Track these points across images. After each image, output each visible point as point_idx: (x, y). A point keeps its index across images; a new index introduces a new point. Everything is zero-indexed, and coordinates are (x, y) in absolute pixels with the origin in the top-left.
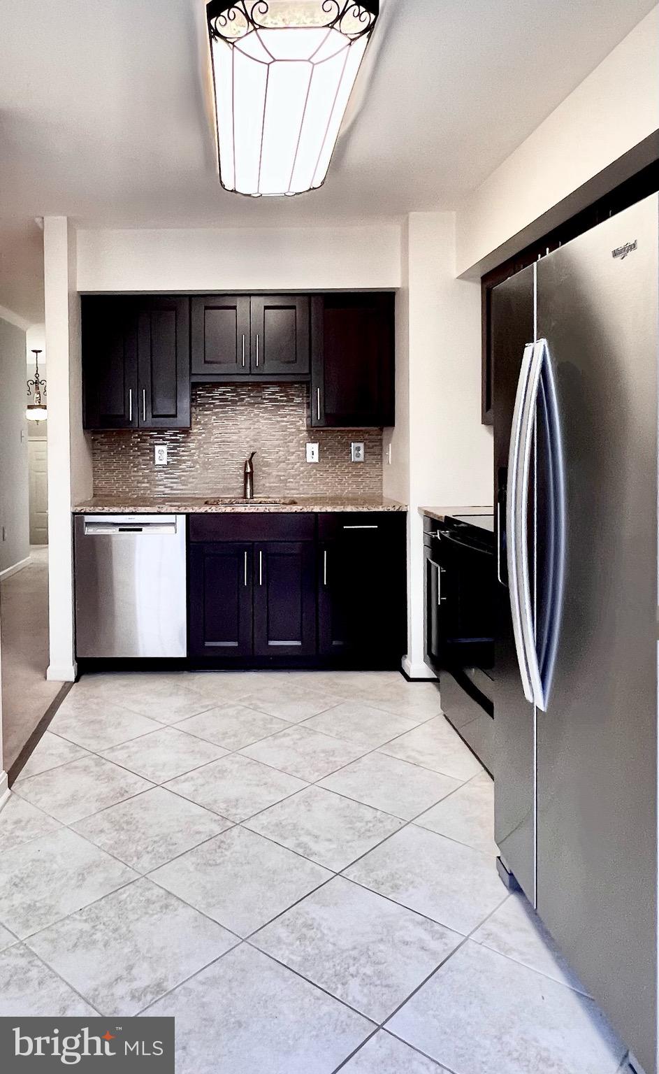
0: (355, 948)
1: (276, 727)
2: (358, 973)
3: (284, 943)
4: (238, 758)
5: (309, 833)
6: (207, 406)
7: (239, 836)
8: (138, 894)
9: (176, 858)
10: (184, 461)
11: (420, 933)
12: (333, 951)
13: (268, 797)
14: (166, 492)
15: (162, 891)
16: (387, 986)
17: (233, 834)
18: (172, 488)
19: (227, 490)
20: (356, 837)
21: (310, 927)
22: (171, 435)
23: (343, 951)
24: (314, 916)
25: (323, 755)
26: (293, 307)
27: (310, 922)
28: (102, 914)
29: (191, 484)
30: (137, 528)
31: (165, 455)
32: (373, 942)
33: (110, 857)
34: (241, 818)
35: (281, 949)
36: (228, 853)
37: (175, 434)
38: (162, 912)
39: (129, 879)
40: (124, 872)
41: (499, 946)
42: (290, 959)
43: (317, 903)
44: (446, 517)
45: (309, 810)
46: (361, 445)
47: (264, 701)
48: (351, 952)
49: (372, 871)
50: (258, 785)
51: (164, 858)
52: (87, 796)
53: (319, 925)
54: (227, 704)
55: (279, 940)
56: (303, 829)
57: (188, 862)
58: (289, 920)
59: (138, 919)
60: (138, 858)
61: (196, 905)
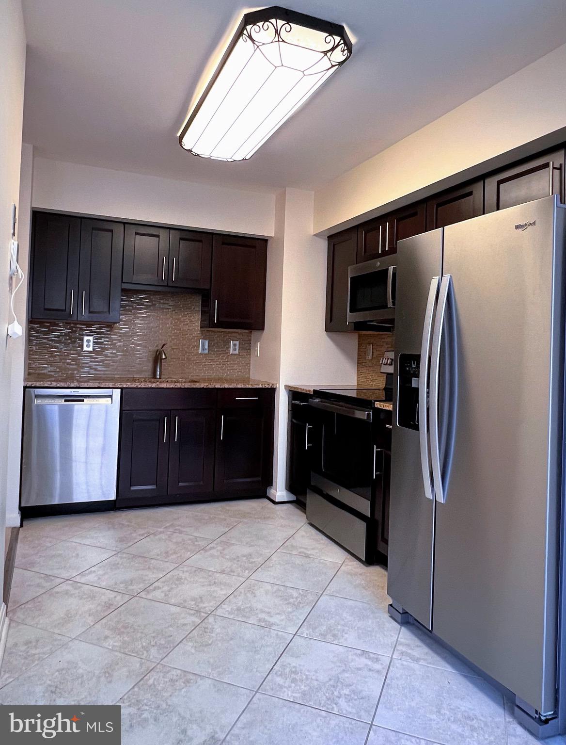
0: (330, 680)
1: (203, 543)
2: (341, 695)
3: (285, 687)
4: (185, 569)
5: (262, 611)
6: (127, 308)
7: (216, 622)
8: (161, 677)
9: (177, 645)
10: (107, 349)
11: (363, 661)
12: (318, 685)
13: (221, 592)
14: (91, 372)
15: (179, 672)
16: (362, 698)
17: (210, 621)
18: (96, 370)
19: (141, 372)
20: (295, 609)
21: (296, 672)
22: (97, 329)
23: (324, 684)
24: (294, 664)
25: (244, 558)
26: (201, 241)
27: (294, 670)
28: (141, 698)
29: (113, 367)
30: (80, 399)
31: (91, 344)
32: (340, 673)
33: (123, 656)
34: (210, 610)
35: (285, 691)
36: (213, 635)
37: (100, 328)
38: (186, 686)
39: (148, 668)
40: (141, 664)
41: (411, 658)
42: (294, 697)
43: (292, 656)
44: (314, 391)
45: (255, 596)
46: (237, 343)
47: (184, 527)
48: (330, 683)
49: (316, 628)
50: (210, 585)
51: (168, 648)
52: (80, 613)
53: (301, 670)
54: (157, 531)
55: (281, 687)
56: (257, 609)
57: (189, 646)
58: (279, 671)
59: (171, 696)
60: (147, 651)
61: (210, 675)
